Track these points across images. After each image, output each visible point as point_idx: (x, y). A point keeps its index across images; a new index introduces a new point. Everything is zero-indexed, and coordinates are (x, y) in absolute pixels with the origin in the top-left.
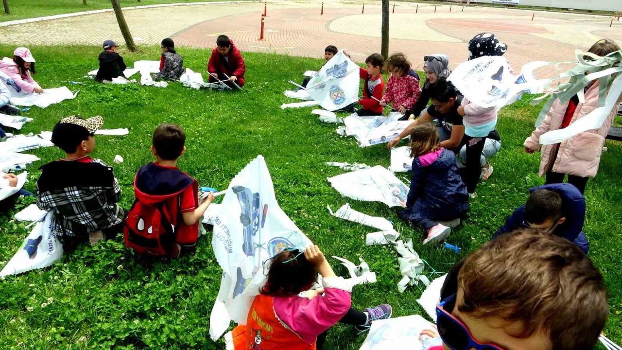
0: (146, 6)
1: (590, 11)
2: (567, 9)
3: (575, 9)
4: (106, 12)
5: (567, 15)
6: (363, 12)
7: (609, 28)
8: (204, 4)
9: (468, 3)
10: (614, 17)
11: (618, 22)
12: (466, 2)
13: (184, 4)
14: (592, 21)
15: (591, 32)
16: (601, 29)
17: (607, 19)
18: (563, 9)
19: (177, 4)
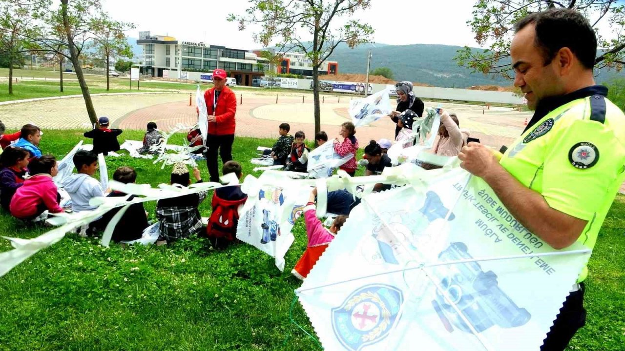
0: (71, 96)
1: (466, 102)
2: (448, 100)
3: (454, 100)
4: (33, 101)
5: (447, 105)
6: (277, 102)
7: (482, 115)
8: (126, 95)
9: (366, 95)
10: (485, 107)
11: (489, 111)
12: (364, 94)
13: (106, 94)
14: (468, 110)
15: (469, 118)
16: (477, 116)
17: (480, 108)
18: (444, 100)
19: (100, 94)
